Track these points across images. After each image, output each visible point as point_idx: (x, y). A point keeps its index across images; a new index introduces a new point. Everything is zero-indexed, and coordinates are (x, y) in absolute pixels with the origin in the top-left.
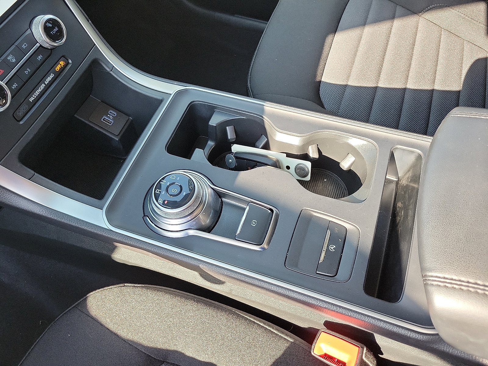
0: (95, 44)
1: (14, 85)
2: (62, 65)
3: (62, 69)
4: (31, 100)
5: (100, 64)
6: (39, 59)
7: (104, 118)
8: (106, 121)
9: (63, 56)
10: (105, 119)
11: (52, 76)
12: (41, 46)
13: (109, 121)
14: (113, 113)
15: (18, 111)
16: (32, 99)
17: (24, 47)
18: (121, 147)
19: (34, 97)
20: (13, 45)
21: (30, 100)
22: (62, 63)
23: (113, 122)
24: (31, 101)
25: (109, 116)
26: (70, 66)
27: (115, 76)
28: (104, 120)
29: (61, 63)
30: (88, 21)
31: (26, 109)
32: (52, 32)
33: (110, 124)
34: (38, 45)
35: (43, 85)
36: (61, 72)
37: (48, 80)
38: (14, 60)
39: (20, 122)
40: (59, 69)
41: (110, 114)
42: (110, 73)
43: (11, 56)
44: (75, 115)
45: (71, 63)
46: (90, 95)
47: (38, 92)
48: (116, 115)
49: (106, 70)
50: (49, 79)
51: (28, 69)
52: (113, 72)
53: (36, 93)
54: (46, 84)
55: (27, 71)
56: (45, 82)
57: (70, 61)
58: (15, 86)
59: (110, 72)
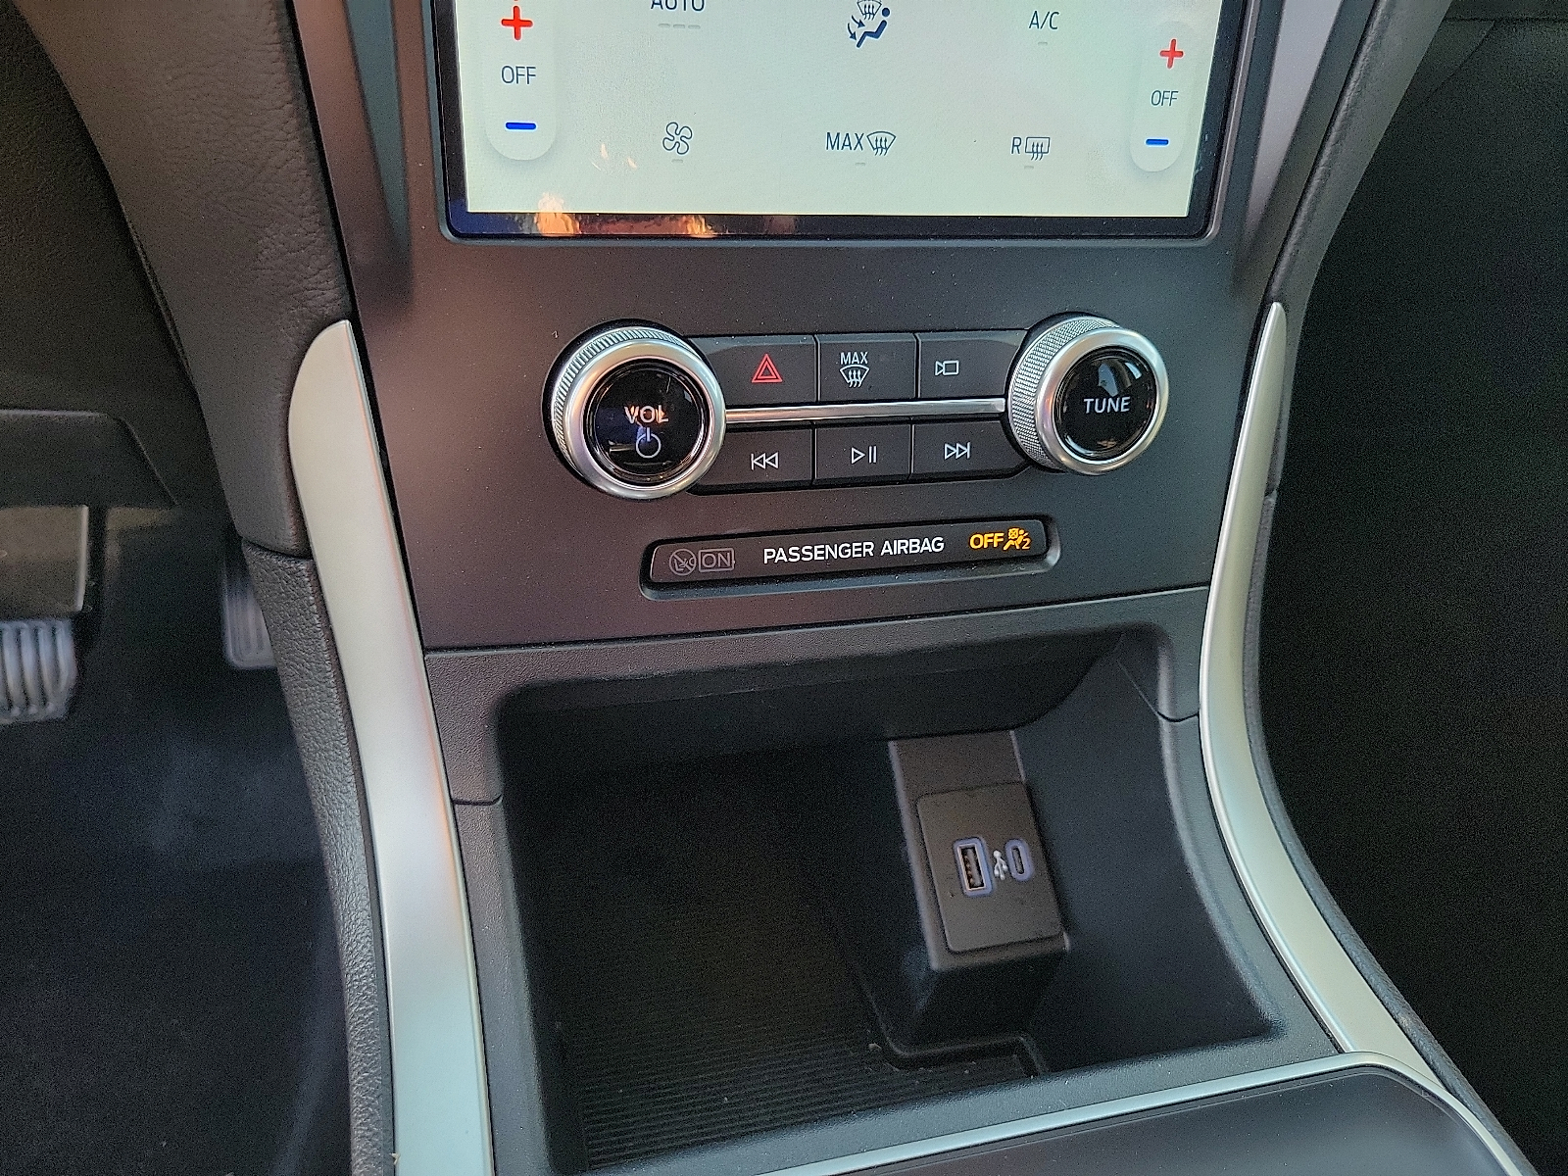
0: (1209, 583)
1: (764, 455)
2: (1010, 543)
3: (996, 558)
4: (770, 554)
5: (1155, 664)
6: (949, 451)
7: (973, 848)
8: (966, 862)
9: (1046, 520)
10: (970, 851)
11: (933, 545)
12: (1003, 417)
13: (975, 870)
14: (1017, 861)
15: (683, 548)
16: (775, 555)
17: (940, 368)
18: (922, 1004)
19: (788, 556)
20: (911, 332)
21: (766, 550)
22: (1017, 537)
23: (987, 892)
24: (766, 557)
25: (997, 854)
26: (1035, 569)
27: (1167, 752)
28: (964, 852)
29: (1013, 533)
30: (1268, 493)
31: (716, 567)
32: (1093, 403)
33: (971, 886)
34: (998, 404)
35: (869, 548)
36: (977, 563)
37: (903, 544)
38: (855, 380)
39: (648, 590)
40: (985, 541)
41: (1009, 852)
42: (1157, 723)
43: (860, 358)
44: (891, 745)
45: (1047, 565)
46: (1007, 729)
47: (824, 555)
48: (1026, 875)
49: (1155, 703)
50: (911, 546)
51: (873, 452)
52: (1174, 733)
53: (812, 551)
54: (884, 551)
55: (861, 456)
56: (887, 542)
57: (1053, 557)
58: (766, 462)
59: (1160, 718)
